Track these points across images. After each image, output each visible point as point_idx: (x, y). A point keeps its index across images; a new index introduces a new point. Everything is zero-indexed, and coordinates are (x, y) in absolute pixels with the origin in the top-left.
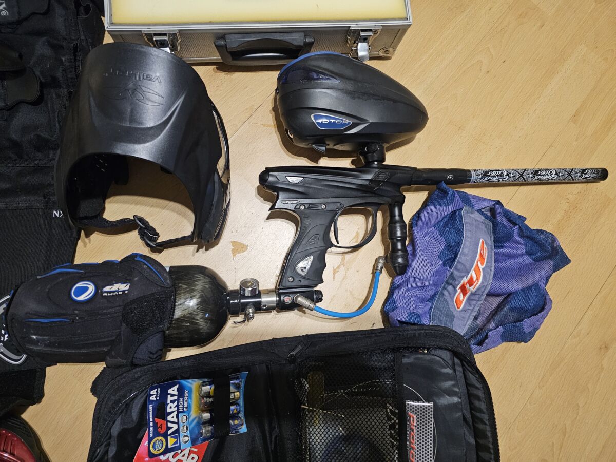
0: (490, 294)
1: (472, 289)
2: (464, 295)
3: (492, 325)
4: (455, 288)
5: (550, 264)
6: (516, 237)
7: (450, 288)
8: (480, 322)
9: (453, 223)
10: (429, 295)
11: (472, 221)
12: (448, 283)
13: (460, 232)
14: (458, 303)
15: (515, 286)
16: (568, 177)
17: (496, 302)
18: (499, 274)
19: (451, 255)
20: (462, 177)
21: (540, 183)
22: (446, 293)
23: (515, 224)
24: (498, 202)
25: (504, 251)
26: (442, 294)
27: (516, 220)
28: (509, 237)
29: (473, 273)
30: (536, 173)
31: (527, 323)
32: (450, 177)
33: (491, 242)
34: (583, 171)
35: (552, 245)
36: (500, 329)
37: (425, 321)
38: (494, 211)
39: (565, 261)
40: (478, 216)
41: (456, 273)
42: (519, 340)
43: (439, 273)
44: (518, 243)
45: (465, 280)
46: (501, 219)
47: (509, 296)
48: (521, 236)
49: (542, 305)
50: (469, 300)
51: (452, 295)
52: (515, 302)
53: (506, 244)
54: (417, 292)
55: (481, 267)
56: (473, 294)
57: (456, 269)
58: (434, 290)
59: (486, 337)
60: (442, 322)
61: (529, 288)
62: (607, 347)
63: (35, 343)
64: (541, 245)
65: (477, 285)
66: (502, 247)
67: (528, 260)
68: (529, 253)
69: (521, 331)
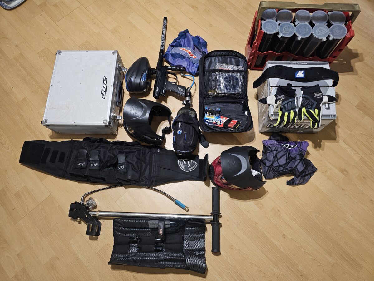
0: (194, 49)
1: (192, 53)
2: (193, 55)
3: (202, 50)
4: (191, 58)
5: (187, 34)
6: (179, 41)
7: (191, 59)
8: (201, 54)
9: (174, 56)
10: (192, 64)
11: (174, 51)
12: (190, 59)
13: (177, 54)
14: (195, 57)
15: (192, 43)
16: (165, 27)
17: (196, 49)
18: (189, 46)
19: (182, 57)
20: (162, 51)
21: (166, 33)
22: (192, 60)
23: (176, 41)
24: (170, 45)
25: (183, 44)
26: (192, 61)
27: (175, 41)
28: (179, 43)
30: (163, 34)
31: (201, 41)
32: (161, 54)
33: (180, 47)
34: (164, 23)
35: (183, 33)
36: (202, 48)
37: (198, 65)
38: (172, 46)
39: (187, 30)
40: (172, 50)
41: (187, 56)
42: (206, 45)
43: (186, 60)
44: (181, 41)
45: (189, 54)
46: (174, 44)
47: (194, 45)
48: (179, 40)
49: (198, 38)
50: (194, 54)
51: (193, 59)
52: (196, 44)
53: (181, 44)
54: (191, 66)
55: (186, 50)
56: (193, 53)
57: (186, 56)
58: (191, 63)
59: (204, 51)
60: (199, 61)
61: (193, 40)
62: (211, 25)
64: (182, 35)
65: (190, 52)
66: (182, 45)
67: (186, 39)
68: (184, 39)
69: (203, 43)
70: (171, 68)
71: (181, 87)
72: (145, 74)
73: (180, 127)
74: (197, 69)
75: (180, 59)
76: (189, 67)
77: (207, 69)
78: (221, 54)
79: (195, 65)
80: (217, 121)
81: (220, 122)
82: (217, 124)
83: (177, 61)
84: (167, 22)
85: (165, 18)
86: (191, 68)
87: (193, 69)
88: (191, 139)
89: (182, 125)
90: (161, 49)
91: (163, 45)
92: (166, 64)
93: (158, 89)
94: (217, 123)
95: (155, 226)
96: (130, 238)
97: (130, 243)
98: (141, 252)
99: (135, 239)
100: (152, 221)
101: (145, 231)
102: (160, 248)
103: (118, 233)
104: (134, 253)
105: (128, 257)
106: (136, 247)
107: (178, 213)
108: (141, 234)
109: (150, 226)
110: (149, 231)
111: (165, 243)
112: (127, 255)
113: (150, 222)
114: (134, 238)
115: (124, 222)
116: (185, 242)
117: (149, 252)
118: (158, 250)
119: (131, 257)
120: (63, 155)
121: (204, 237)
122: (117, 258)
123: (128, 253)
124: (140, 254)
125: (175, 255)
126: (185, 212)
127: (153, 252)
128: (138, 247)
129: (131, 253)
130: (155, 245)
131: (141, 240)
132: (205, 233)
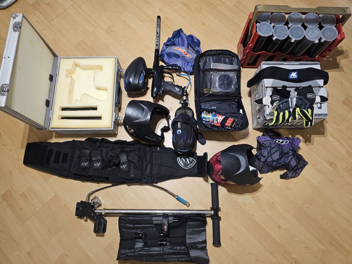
0: (188, 48)
1: (186, 52)
2: (187, 54)
3: (195, 49)
4: (185, 57)
5: (181, 33)
6: (174, 40)
7: (185, 58)
8: (195, 52)
9: (169, 55)
10: (187, 63)
11: (169, 50)
12: (184, 58)
13: (172, 53)
14: (189, 56)
15: (186, 42)
16: (159, 25)
17: (190, 48)
18: (183, 45)
19: (177, 56)
20: (157, 51)
21: (160, 33)
22: (186, 59)
23: (171, 40)
24: (164, 44)
25: (177, 44)
26: (187, 60)
27: (169, 40)
28: (174, 42)
29: (182, 51)
30: (157, 33)
31: (195, 41)
32: (157, 54)
33: (175, 46)
34: (158, 22)
35: (177, 32)
36: (196, 47)
37: (193, 64)
38: (167, 45)
39: (181, 29)
40: (167, 49)
41: (182, 56)
42: (200, 44)
43: (181, 59)
44: (175, 40)
45: (184, 53)
46: (169, 43)
47: (188, 44)
48: (173, 39)
49: (191, 37)
50: (189, 53)
51: (187, 57)
52: (190, 43)
53: (175, 43)
54: (186, 66)
55: (181, 49)
56: (187, 52)
57: (181, 55)
58: (185, 62)
59: (198, 50)
60: (193, 60)
61: (187, 39)
62: (203, 23)
63: (190, 142)
64: (176, 35)
65: (185, 51)
66: (176, 44)
67: (180, 38)
68: (178, 38)
69: (197, 42)
70: (167, 67)
71: (178, 86)
72: (142, 74)
73: (179, 127)
74: (192, 68)
75: (175, 58)
76: (184, 66)
77: (202, 68)
78: (215, 53)
79: (190, 64)
80: (213, 119)
81: (217, 120)
82: (214, 123)
83: (172, 60)
84: (160, 21)
85: (159, 17)
86: (186, 67)
87: (188, 68)
88: (190, 139)
89: (181, 125)
90: (156, 48)
91: (158, 45)
92: (161, 63)
93: (155, 90)
94: (214, 121)
95: (159, 222)
96: (136, 234)
97: (135, 238)
100: (156, 217)
101: (149, 227)
102: (165, 243)
103: (124, 230)
104: (140, 248)
105: (134, 252)
106: (142, 242)
107: (180, 209)
108: (146, 230)
109: (155, 222)
110: (153, 227)
111: (169, 238)
112: (133, 250)
113: (154, 219)
114: (139, 234)
115: (129, 219)
116: (188, 236)
117: (154, 247)
118: (163, 245)
119: (137, 252)
120: (66, 155)
121: (205, 230)
122: (124, 254)
123: (134, 248)
124: (146, 248)
125: (179, 248)
126: (186, 208)
127: (158, 247)
128: (144, 242)
129: (137, 248)
130: (159, 240)
131: (146, 235)
132: (205, 227)
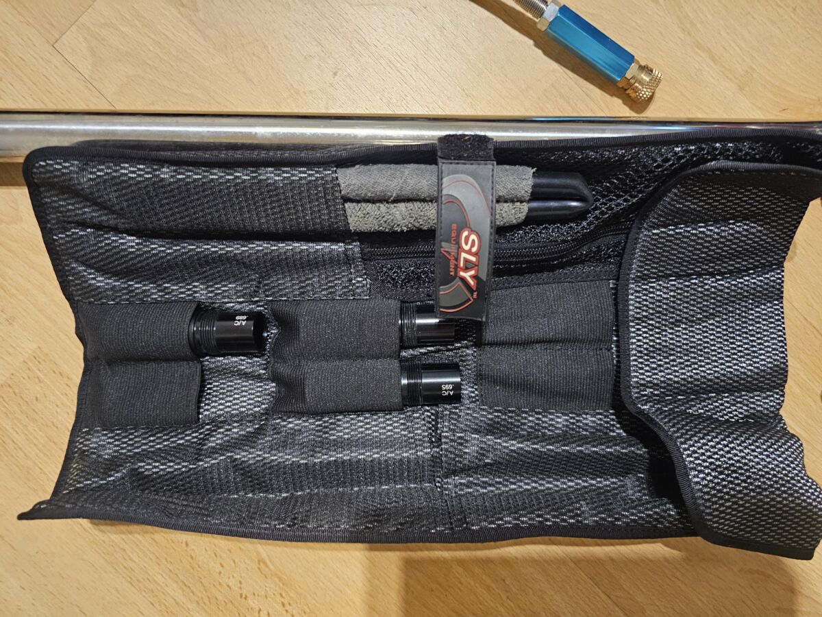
95: (401, 216)
96: (201, 312)
97: (198, 350)
98: (300, 414)
99: (241, 321)
100: (375, 168)
101: (314, 263)
102: (447, 381)
103: (100, 281)
104: (241, 419)
105: (199, 452)
106: (259, 378)
108: (287, 286)
109: (360, 218)
110: (348, 260)
111: (479, 344)
112: (191, 437)
113: (351, 179)
114: (231, 316)
115: (117, 183)
116: (638, 338)
117: (359, 411)
118: (434, 397)
119: (223, 449)
121: (775, 294)
122: (113, 464)
123: (193, 422)
124: (293, 423)
125: (561, 420)
127: (388, 410)
128: (275, 378)
129: (216, 423)
130: (402, 360)
131: (288, 325)
132: (780, 265)
